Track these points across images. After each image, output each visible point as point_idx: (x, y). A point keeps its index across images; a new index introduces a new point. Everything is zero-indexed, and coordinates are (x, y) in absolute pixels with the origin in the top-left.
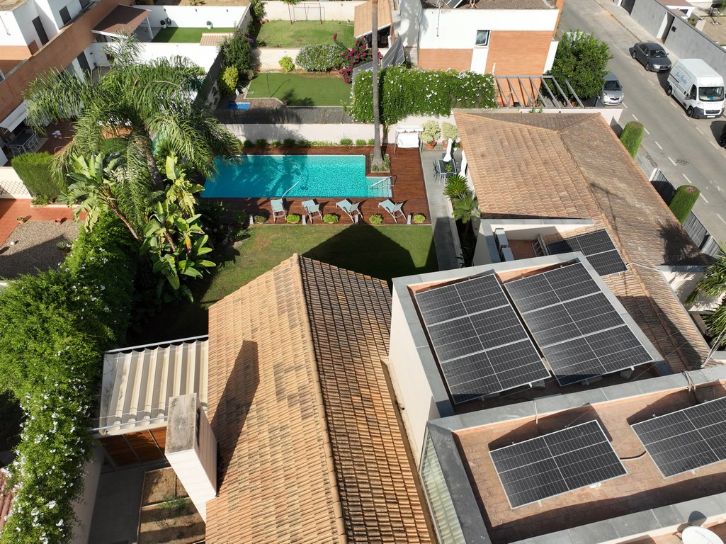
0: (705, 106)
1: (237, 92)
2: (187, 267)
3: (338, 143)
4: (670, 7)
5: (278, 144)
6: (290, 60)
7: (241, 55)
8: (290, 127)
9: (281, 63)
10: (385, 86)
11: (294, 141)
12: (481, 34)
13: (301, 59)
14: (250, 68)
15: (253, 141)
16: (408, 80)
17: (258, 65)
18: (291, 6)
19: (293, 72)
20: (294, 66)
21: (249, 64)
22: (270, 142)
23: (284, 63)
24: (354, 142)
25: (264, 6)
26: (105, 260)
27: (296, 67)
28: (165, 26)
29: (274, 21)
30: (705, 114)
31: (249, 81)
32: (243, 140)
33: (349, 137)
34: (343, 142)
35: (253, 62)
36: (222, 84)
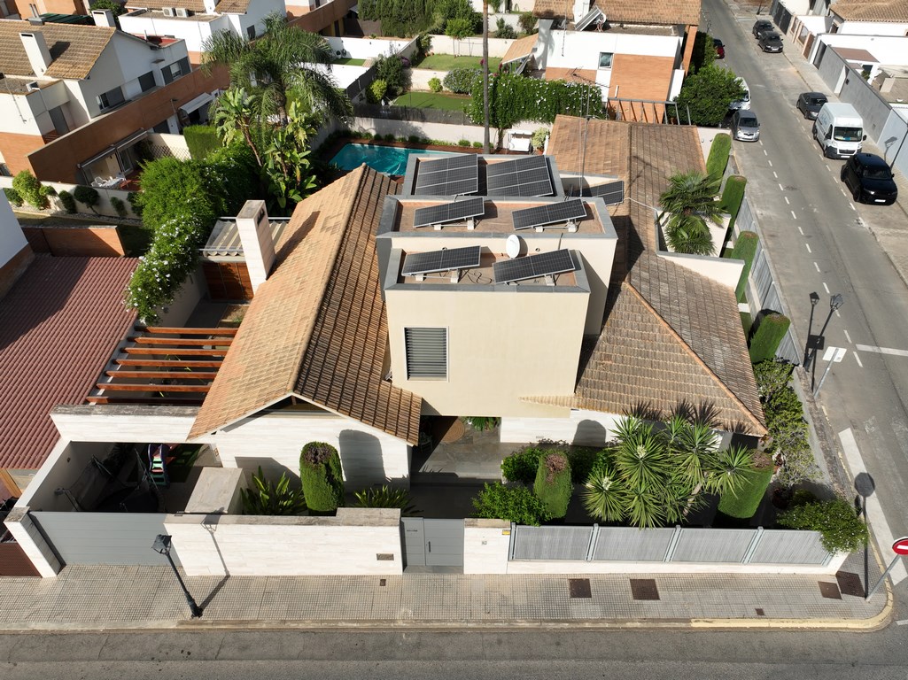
0: (840, 145)
1: (383, 103)
2: (294, 194)
3: (457, 143)
4: (849, 61)
5: (403, 139)
6: (438, 81)
7: (392, 71)
8: (415, 124)
9: (430, 84)
10: (498, 89)
11: (418, 138)
12: (605, 57)
13: (447, 80)
14: (400, 85)
15: (383, 135)
16: (520, 85)
17: (410, 84)
18: (456, 41)
19: (440, 93)
20: (441, 87)
21: (399, 81)
22: (397, 137)
23: (432, 84)
24: (472, 145)
25: (432, 39)
26: (233, 166)
27: (445, 89)
28: (340, 56)
29: (439, 55)
30: (838, 153)
31: (396, 96)
32: (373, 133)
33: (466, 139)
34: (461, 143)
35: (404, 81)
36: (370, 93)
